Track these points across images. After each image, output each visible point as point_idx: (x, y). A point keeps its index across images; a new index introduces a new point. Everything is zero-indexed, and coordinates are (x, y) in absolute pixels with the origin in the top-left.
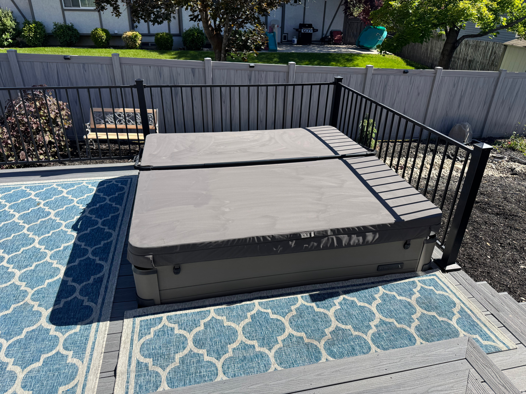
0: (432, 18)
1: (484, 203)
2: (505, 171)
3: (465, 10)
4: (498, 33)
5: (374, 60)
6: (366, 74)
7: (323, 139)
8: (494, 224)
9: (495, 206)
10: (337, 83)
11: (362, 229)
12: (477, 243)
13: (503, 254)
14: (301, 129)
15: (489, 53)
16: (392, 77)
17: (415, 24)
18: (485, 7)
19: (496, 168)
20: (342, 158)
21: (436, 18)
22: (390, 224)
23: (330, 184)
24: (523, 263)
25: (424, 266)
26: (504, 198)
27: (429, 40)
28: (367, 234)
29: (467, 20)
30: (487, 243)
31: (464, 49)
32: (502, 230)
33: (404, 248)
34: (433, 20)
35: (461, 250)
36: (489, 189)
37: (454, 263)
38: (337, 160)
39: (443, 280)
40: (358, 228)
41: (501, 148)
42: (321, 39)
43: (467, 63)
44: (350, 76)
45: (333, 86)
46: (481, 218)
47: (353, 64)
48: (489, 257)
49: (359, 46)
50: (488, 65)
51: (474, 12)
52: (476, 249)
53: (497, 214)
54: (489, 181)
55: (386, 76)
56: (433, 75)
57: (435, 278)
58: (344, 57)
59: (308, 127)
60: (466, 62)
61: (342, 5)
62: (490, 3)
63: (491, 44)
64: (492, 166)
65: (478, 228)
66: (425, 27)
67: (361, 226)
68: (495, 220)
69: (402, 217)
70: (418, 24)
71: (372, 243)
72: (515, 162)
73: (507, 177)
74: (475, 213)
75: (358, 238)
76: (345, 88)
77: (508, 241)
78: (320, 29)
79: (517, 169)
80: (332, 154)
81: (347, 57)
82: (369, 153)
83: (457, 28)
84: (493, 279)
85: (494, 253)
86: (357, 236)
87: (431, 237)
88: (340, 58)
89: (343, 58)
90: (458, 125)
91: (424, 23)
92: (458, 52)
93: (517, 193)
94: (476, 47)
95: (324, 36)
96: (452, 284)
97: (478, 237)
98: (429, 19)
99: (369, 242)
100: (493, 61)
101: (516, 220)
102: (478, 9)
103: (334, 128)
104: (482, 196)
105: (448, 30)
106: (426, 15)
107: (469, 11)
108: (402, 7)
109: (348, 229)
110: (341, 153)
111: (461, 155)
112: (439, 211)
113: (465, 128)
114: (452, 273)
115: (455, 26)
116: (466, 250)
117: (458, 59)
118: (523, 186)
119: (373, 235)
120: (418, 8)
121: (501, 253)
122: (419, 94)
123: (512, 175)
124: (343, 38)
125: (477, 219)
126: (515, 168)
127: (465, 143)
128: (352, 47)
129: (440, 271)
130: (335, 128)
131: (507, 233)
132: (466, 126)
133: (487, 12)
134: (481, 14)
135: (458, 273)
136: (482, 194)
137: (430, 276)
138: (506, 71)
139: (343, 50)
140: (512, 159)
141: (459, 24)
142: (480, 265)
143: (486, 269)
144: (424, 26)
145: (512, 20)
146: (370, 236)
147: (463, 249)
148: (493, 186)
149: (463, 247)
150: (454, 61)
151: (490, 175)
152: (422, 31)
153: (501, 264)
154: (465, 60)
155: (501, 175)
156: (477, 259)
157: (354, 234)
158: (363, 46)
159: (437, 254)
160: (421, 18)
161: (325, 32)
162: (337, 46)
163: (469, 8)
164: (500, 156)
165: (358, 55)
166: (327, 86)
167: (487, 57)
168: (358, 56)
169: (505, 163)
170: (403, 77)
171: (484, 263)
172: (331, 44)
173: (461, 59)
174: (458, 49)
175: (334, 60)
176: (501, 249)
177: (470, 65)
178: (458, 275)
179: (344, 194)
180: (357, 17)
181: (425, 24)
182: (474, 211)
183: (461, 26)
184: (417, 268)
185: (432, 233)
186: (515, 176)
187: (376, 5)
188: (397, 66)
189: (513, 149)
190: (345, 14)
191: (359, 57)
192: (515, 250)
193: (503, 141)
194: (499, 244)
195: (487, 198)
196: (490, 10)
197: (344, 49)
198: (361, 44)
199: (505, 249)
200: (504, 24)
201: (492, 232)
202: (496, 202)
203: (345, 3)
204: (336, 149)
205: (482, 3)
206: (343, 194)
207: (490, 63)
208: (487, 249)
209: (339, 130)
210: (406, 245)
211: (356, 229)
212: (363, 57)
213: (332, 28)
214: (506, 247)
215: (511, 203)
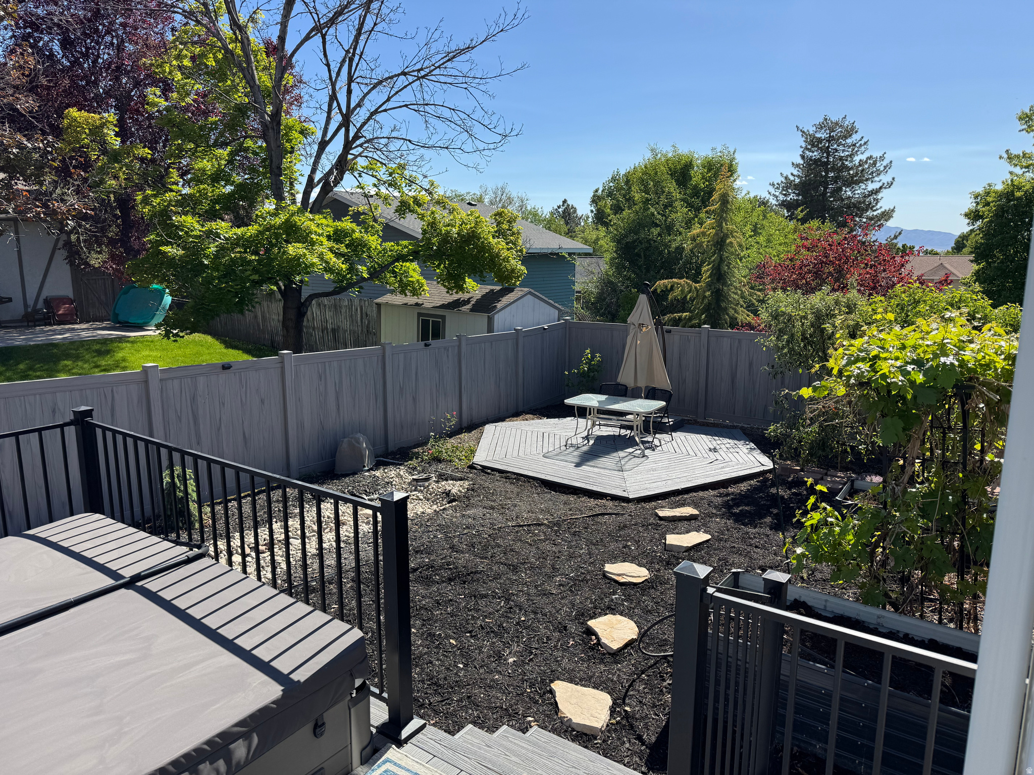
0: (249, 273)
1: (425, 568)
2: (438, 499)
3: (299, 258)
4: (361, 287)
5: (158, 347)
6: (146, 382)
7: (76, 549)
8: (451, 600)
9: (441, 567)
10: (82, 421)
11: (217, 742)
12: (436, 648)
13: (480, 650)
14: (10, 538)
15: (359, 316)
16: (201, 380)
17: (221, 282)
18: (329, 253)
19: (425, 498)
20: (131, 583)
21: (255, 271)
22: (273, 703)
23: (119, 659)
24: (510, 653)
25: (364, 753)
26: (451, 548)
27: (254, 307)
28: (232, 746)
29: (308, 273)
30: (451, 641)
31: (318, 313)
32: (465, 607)
33: (315, 735)
34: (251, 275)
35: (415, 673)
36: (425, 539)
37: (412, 719)
38: (123, 591)
39: (403, 764)
40: (209, 742)
41: (422, 461)
42: (23, 317)
43: (331, 336)
44: (112, 391)
45: (73, 428)
46: (429, 597)
47: (113, 359)
48: (461, 666)
49: (119, 323)
50: (362, 333)
51: (314, 261)
52: (438, 660)
53: (450, 580)
54: (422, 525)
55: (189, 379)
56: (279, 365)
57: (389, 768)
58: (90, 348)
59: (29, 528)
60: (327, 332)
61: (59, 249)
62: (337, 246)
63: (356, 302)
64: (418, 497)
65: (429, 619)
66: (239, 287)
67: (214, 737)
68: (450, 592)
69: (295, 677)
70: (226, 283)
71: (248, 762)
72: (447, 480)
73: (444, 509)
74: (417, 591)
75: (215, 764)
76: (104, 429)
77: (479, 622)
78: (17, 295)
79: (454, 491)
80: (109, 582)
81: (97, 347)
82: (191, 554)
83: (296, 284)
84: (478, 706)
85: (465, 654)
86: (211, 764)
87: (358, 689)
88: (81, 351)
89: (87, 350)
90: (346, 440)
91: (236, 280)
92: (310, 318)
93: (465, 531)
94: (336, 308)
95: (29, 310)
96: (421, 764)
97: (434, 635)
98: (243, 273)
99: (242, 763)
100: (368, 327)
101: (478, 580)
102: (319, 255)
103: (98, 516)
104: (418, 556)
105: (283, 287)
106: (237, 268)
107: (307, 259)
108: (187, 256)
109: (186, 756)
110: (128, 573)
111: (366, 491)
112: (356, 634)
113: (359, 443)
114: (413, 740)
115: (292, 282)
116: (422, 669)
117: (314, 329)
118: (470, 517)
119: (246, 743)
120: (216, 256)
121: (476, 649)
122: (262, 401)
123: (449, 503)
124: (77, 311)
125: (424, 602)
126: (450, 491)
127: (367, 468)
128: (104, 325)
129: (394, 746)
130: (102, 516)
131: (473, 609)
132: (359, 439)
133: (334, 259)
134: (327, 262)
135: (424, 735)
136: (417, 552)
137: (379, 766)
138: (390, 343)
139: (84, 334)
140: (442, 477)
141: (298, 278)
142: (452, 688)
143: (463, 693)
144: (237, 285)
145: (375, 268)
146: (240, 750)
147: (418, 670)
148: (429, 531)
149: (417, 666)
150: (307, 333)
151: (419, 513)
152: (237, 293)
153: (482, 671)
154: (324, 329)
155: (435, 507)
156: (445, 679)
157: (203, 761)
158: (128, 323)
159: (379, 713)
160: (229, 272)
161: (31, 302)
162: (67, 327)
163: (305, 255)
164: (424, 476)
165: (121, 339)
166: (59, 430)
167: (357, 322)
168: (120, 342)
169: (434, 485)
170: (224, 375)
171: (457, 682)
172: (50, 325)
173: (318, 328)
174: (309, 313)
175: (68, 356)
176: (473, 641)
177: (336, 339)
178: (425, 738)
179: (157, 671)
180: (100, 267)
181: (238, 282)
182: (413, 587)
183: (301, 281)
184: (351, 763)
185: (358, 682)
186: (454, 504)
187: (136, 247)
188: (207, 351)
189: (438, 460)
190: (71, 266)
191: (124, 345)
192: (492, 635)
193: (420, 450)
194: (468, 635)
195: (427, 557)
196: (338, 255)
197: (84, 331)
198: (121, 318)
199: (478, 640)
200: (366, 275)
201: (452, 617)
202: (442, 559)
203: (65, 245)
204: (113, 566)
205: (324, 247)
206: (153, 672)
207: (365, 330)
208: (454, 652)
209: (113, 518)
210: (317, 730)
211: (206, 747)
212: (133, 342)
213: (45, 293)
214: (479, 636)
215: (462, 553)
